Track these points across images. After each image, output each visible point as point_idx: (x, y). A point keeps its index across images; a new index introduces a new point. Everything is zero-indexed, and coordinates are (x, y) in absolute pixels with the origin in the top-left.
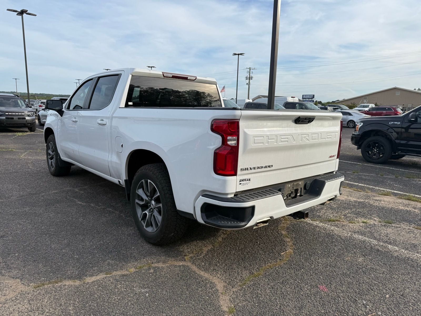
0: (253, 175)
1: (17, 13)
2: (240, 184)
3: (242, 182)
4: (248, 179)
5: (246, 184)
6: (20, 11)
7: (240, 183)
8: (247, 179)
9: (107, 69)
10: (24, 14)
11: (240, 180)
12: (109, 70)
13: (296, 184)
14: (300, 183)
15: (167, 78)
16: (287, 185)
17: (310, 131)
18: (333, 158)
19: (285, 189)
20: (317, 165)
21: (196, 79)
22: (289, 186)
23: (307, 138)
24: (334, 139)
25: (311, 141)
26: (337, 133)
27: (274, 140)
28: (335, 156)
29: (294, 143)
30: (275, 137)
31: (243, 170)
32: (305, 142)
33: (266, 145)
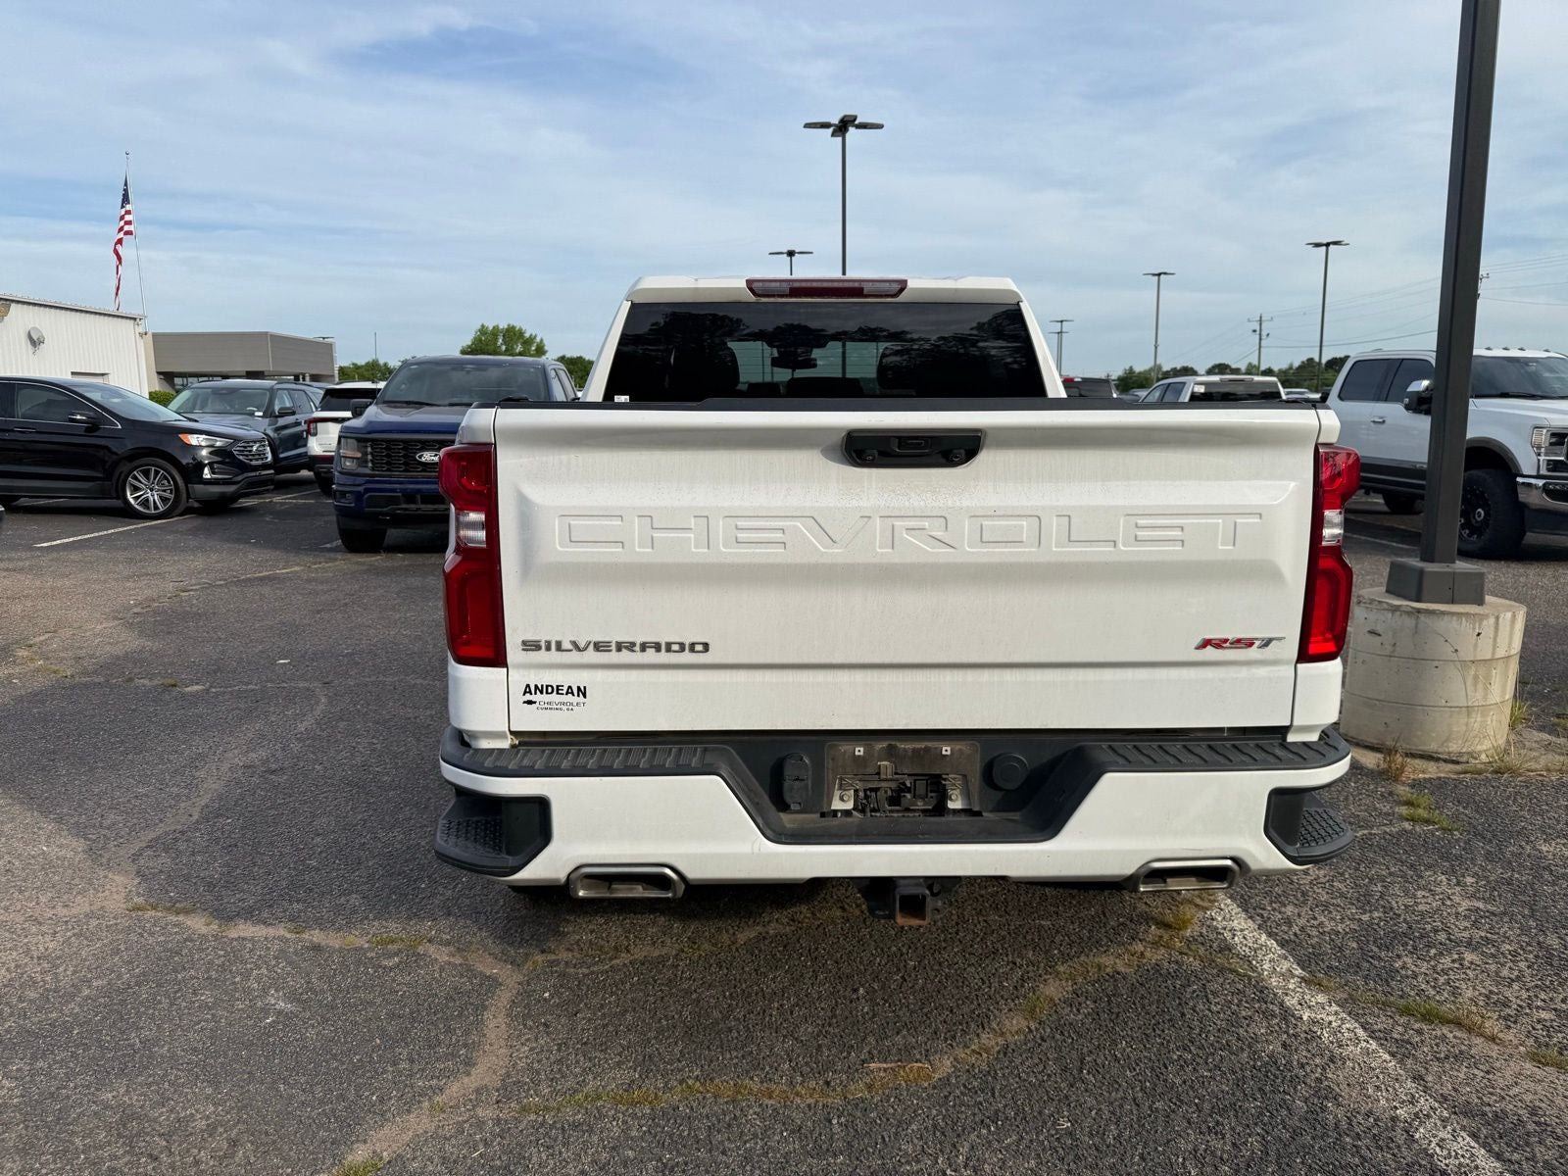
0: (600, 675)
1: (831, 130)
2: (530, 702)
3: (537, 697)
4: (570, 687)
5: (565, 708)
6: (837, 123)
7: (528, 697)
8: (565, 689)
9: (1157, 272)
10: (850, 128)
11: (528, 686)
12: (1165, 273)
13: (914, 750)
14: (946, 750)
15: (772, 300)
16: (844, 747)
17: (966, 503)
18: (1253, 653)
19: (829, 764)
20: (1090, 675)
21: (902, 290)
22: (860, 751)
23: (932, 534)
24: (1223, 549)
25: (971, 552)
26: (1257, 520)
27: (692, 536)
28: (1267, 643)
29: (836, 554)
30: (693, 520)
31: (531, 646)
32: (919, 549)
33: (641, 552)
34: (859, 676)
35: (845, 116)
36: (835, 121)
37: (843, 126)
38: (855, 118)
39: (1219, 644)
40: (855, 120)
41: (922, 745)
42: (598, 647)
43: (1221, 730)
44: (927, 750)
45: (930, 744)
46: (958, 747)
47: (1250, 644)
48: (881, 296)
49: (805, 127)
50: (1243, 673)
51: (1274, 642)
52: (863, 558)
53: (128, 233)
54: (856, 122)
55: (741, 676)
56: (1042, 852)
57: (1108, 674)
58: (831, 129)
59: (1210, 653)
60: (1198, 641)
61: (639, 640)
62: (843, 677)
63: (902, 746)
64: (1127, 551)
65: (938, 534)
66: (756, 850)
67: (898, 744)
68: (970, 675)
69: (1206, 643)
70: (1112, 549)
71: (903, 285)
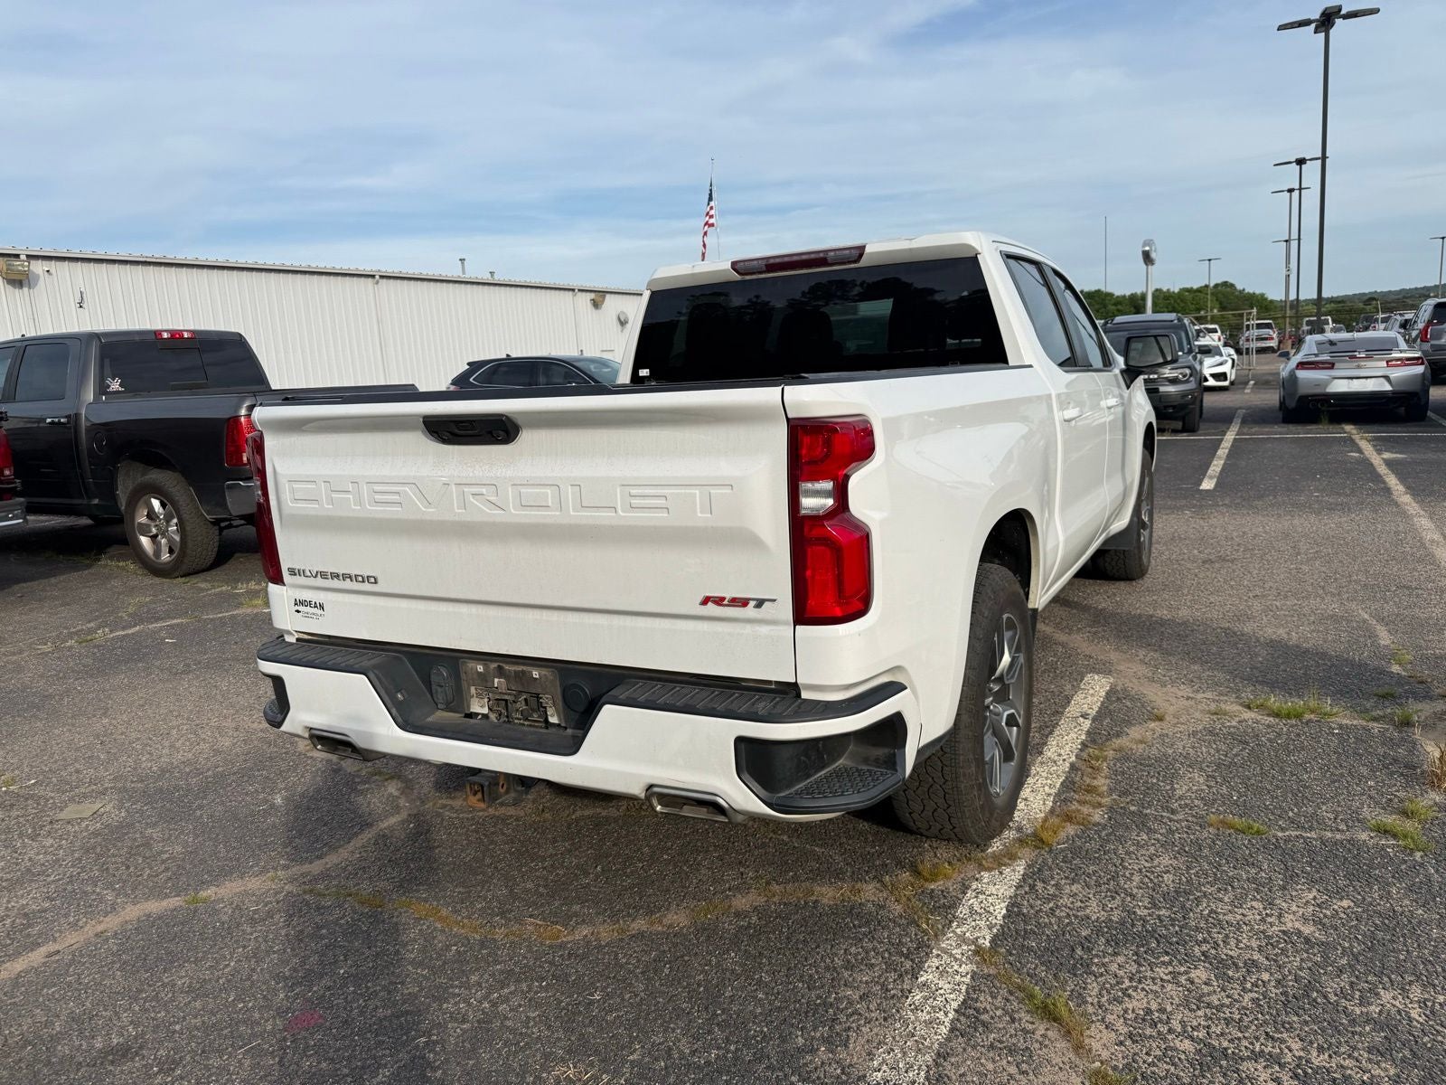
0: (327, 595)
2: (298, 611)
4: (315, 603)
5: (315, 617)
7: (297, 608)
8: (313, 604)
11: (296, 600)
13: (515, 671)
14: (536, 674)
15: (754, 277)
16: (471, 664)
17: (509, 473)
18: (750, 611)
19: (463, 676)
20: (629, 621)
21: (861, 255)
22: (480, 668)
23: (488, 498)
24: (701, 518)
25: (515, 514)
26: (727, 491)
27: (351, 497)
28: (760, 603)
29: (430, 513)
30: (350, 484)
31: (292, 572)
32: (482, 512)
33: (327, 508)
34: (474, 609)
35: (1326, 9)
36: (1316, 15)
37: (1327, 20)
38: (1340, 8)
39: (719, 601)
40: (1340, 10)
41: (520, 668)
42: (323, 575)
43: (769, 682)
44: (523, 672)
45: (525, 668)
46: (543, 673)
47: (744, 603)
48: (844, 263)
49: (1278, 30)
50: (748, 629)
51: (766, 604)
52: (448, 517)
53: (712, 225)
54: (1343, 12)
55: (404, 603)
56: (564, 764)
57: (641, 622)
58: (1313, 26)
59: (711, 609)
60: (700, 599)
61: (341, 572)
62: (464, 609)
63: (507, 667)
64: (624, 517)
65: (493, 499)
66: (390, 733)
67: (504, 665)
68: (545, 614)
69: (706, 601)
70: (614, 514)
71: (861, 250)
